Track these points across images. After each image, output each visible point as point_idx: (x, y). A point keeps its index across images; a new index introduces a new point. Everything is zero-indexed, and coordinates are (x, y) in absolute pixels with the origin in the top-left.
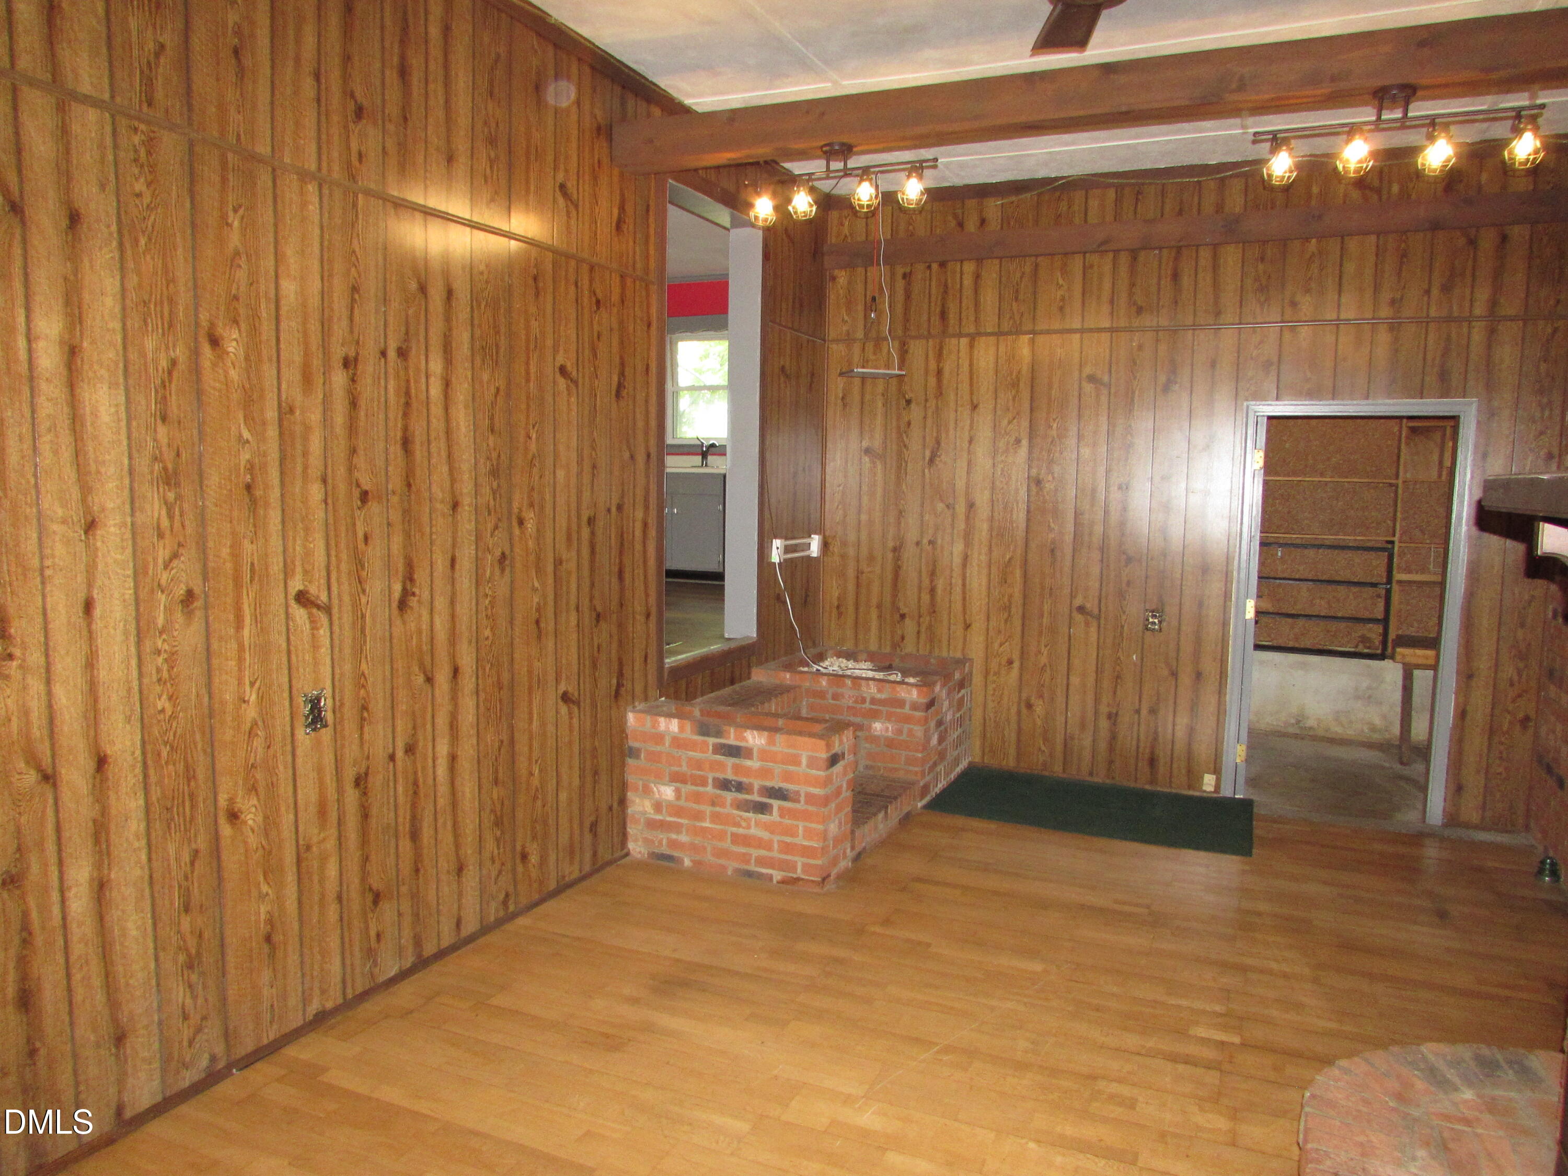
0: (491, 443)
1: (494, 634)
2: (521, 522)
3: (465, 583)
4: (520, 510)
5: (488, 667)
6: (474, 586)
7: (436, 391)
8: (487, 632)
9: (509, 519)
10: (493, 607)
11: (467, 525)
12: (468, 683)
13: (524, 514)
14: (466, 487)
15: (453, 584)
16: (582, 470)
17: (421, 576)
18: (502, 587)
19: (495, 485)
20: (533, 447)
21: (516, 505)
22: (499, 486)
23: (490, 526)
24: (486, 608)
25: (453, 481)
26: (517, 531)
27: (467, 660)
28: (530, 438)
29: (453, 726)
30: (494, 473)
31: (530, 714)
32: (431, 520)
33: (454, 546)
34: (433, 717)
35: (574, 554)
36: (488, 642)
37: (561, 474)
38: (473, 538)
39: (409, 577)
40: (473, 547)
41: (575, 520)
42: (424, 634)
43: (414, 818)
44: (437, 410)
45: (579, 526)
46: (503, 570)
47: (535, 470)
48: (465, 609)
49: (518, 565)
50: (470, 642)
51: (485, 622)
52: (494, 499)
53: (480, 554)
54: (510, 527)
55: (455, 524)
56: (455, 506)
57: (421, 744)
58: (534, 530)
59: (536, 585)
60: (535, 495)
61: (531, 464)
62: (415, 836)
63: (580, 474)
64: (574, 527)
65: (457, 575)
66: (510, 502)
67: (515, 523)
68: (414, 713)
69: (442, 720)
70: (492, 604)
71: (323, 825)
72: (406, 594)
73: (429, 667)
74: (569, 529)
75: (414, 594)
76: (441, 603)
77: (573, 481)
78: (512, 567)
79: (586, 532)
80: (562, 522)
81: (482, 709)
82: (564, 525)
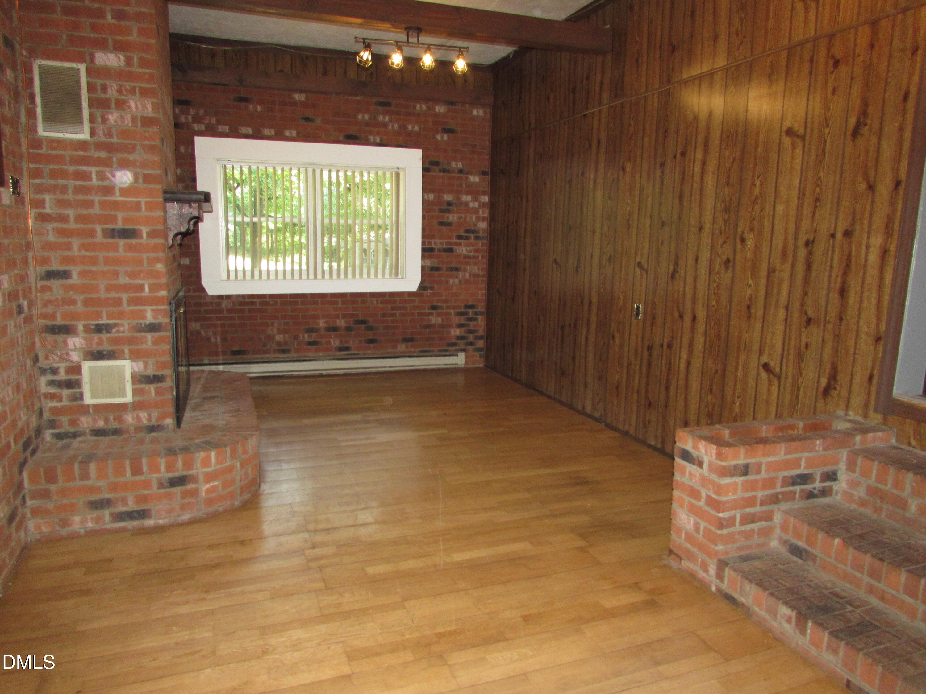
0: (726, 193)
1: (718, 306)
2: (743, 240)
3: (703, 272)
4: (743, 232)
5: (713, 323)
6: (708, 275)
7: (697, 169)
8: (714, 303)
9: (735, 238)
10: (718, 289)
11: (706, 240)
12: (701, 328)
13: (746, 235)
14: (708, 218)
15: (696, 271)
16: (803, 204)
17: (682, 263)
18: (726, 277)
19: (726, 217)
20: (757, 191)
21: (740, 230)
22: (729, 217)
23: (721, 241)
24: (714, 290)
25: (701, 215)
26: (739, 246)
27: (701, 314)
28: (755, 185)
29: (691, 346)
30: (727, 210)
31: (737, 363)
32: (688, 235)
33: (698, 250)
34: (681, 337)
35: (788, 267)
36: (714, 309)
37: (780, 208)
38: (709, 247)
39: (676, 264)
40: (709, 252)
41: (791, 241)
42: (681, 293)
43: (668, 380)
44: (697, 179)
45: (796, 247)
46: (727, 268)
47: (757, 207)
48: (702, 286)
49: (738, 268)
50: (703, 305)
51: (713, 297)
52: (725, 226)
53: (713, 257)
54: (735, 244)
55: (700, 238)
56: (701, 229)
57: (674, 346)
58: (753, 246)
59: (751, 282)
60: (756, 223)
61: (755, 202)
62: (667, 389)
63: (800, 207)
64: (791, 247)
65: (698, 266)
66: (736, 226)
67: (738, 241)
68: (673, 330)
69: (686, 341)
70: (718, 287)
71: (636, 357)
72: (675, 271)
73: (682, 310)
74: (785, 247)
75: (678, 272)
76: (690, 280)
77: (793, 213)
78: (734, 267)
79: (802, 253)
80: (779, 242)
81: (707, 346)
82: (781, 245)
